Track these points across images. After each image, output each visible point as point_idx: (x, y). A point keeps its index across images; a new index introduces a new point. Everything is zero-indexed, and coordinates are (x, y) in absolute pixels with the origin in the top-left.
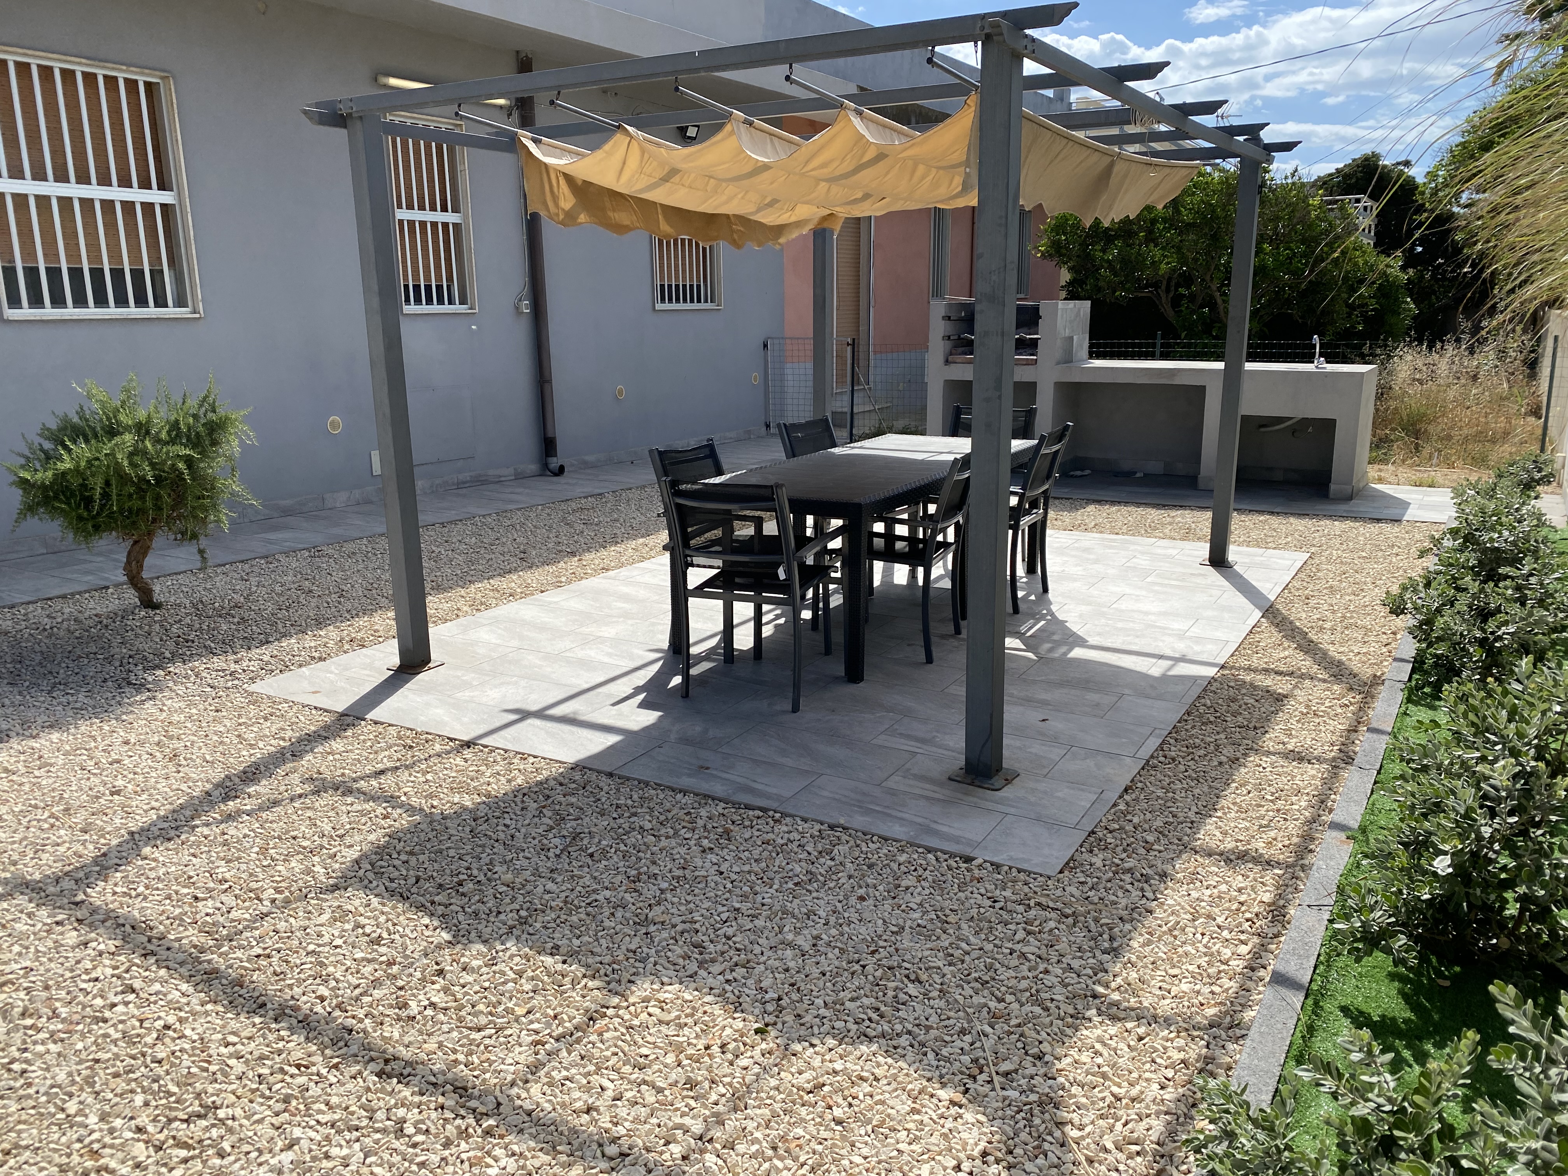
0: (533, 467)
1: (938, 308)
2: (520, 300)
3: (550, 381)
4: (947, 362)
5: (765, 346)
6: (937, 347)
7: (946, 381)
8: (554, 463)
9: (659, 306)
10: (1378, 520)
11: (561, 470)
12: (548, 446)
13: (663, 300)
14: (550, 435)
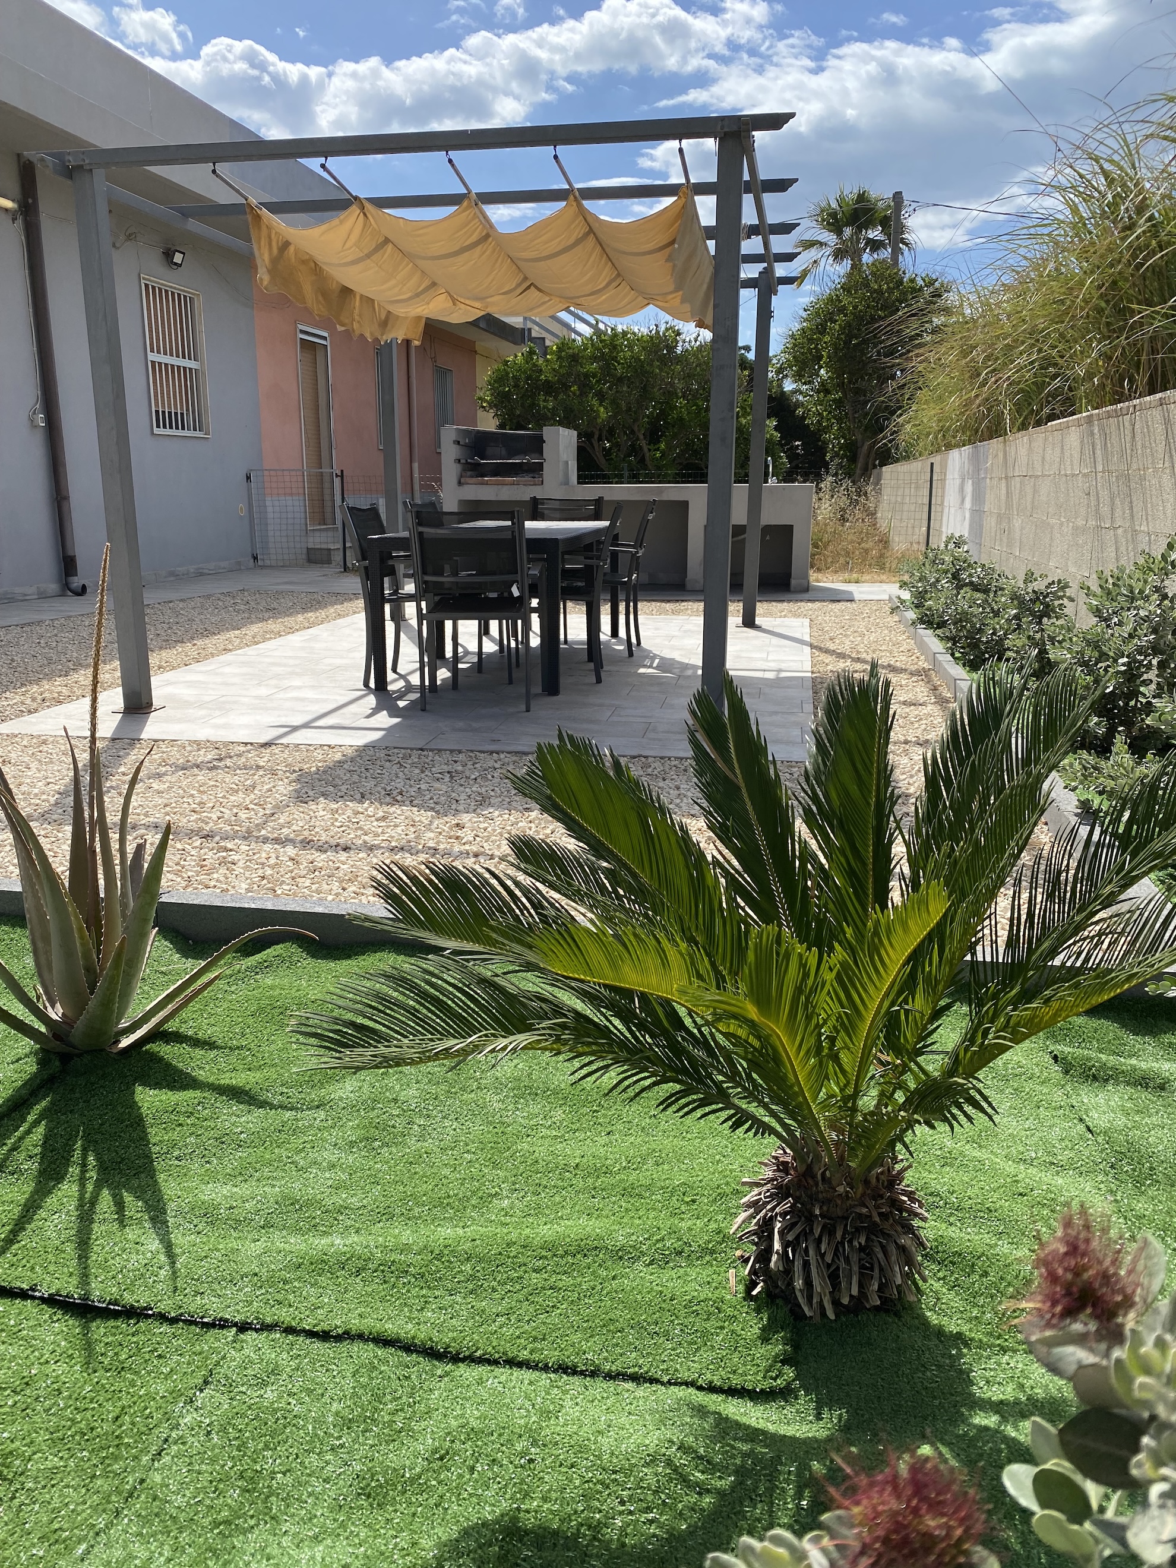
0: (53, 587)
1: (449, 434)
2: (34, 413)
3: (67, 498)
4: (460, 483)
5: (248, 478)
6: (450, 470)
7: (460, 501)
8: (76, 582)
9: (156, 431)
10: (839, 601)
11: (82, 591)
12: (68, 565)
13: (158, 426)
14: (70, 553)
